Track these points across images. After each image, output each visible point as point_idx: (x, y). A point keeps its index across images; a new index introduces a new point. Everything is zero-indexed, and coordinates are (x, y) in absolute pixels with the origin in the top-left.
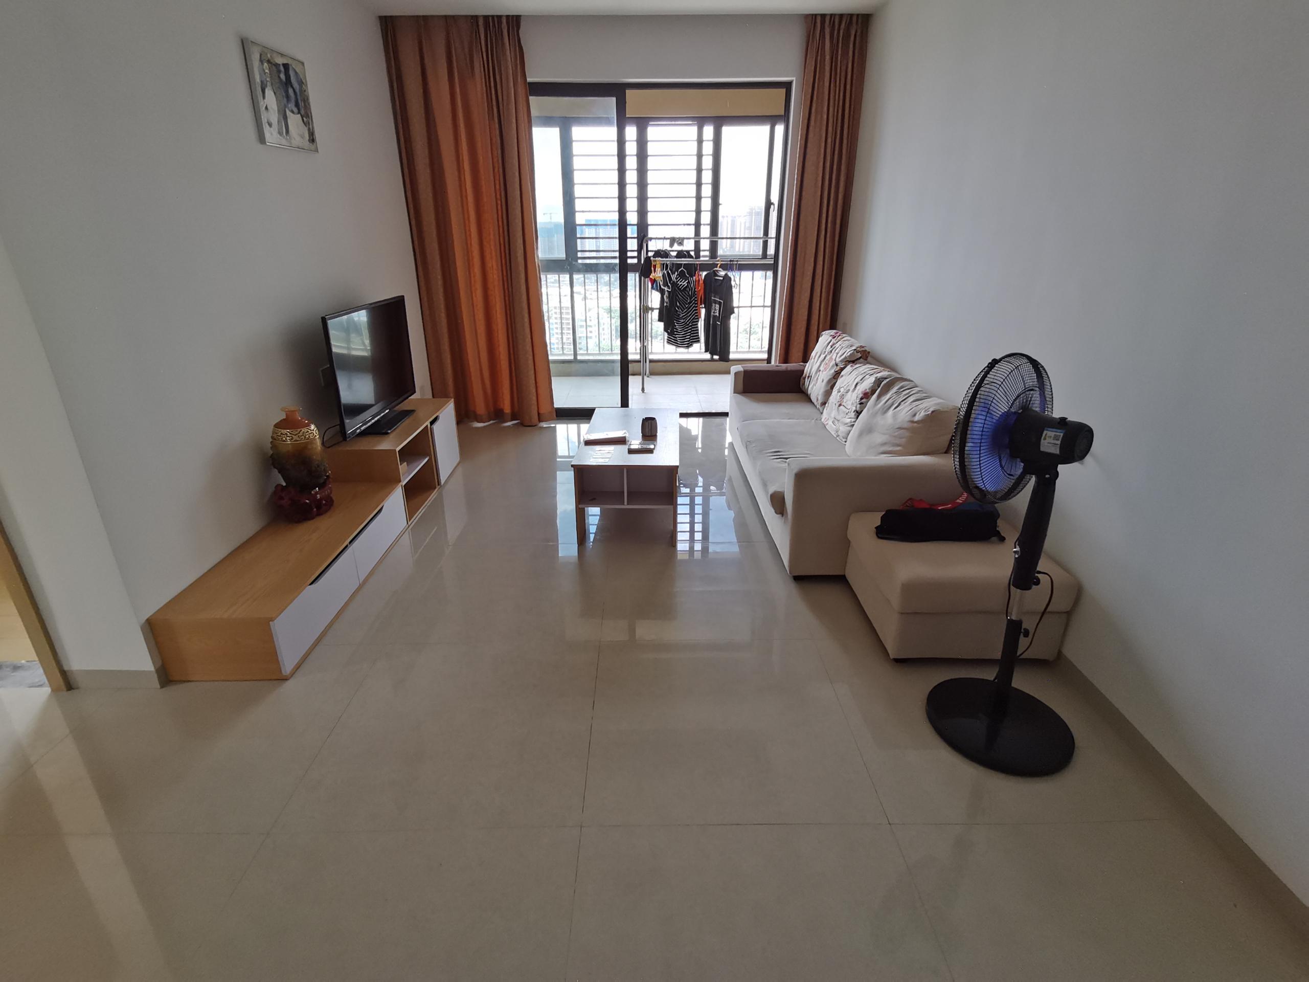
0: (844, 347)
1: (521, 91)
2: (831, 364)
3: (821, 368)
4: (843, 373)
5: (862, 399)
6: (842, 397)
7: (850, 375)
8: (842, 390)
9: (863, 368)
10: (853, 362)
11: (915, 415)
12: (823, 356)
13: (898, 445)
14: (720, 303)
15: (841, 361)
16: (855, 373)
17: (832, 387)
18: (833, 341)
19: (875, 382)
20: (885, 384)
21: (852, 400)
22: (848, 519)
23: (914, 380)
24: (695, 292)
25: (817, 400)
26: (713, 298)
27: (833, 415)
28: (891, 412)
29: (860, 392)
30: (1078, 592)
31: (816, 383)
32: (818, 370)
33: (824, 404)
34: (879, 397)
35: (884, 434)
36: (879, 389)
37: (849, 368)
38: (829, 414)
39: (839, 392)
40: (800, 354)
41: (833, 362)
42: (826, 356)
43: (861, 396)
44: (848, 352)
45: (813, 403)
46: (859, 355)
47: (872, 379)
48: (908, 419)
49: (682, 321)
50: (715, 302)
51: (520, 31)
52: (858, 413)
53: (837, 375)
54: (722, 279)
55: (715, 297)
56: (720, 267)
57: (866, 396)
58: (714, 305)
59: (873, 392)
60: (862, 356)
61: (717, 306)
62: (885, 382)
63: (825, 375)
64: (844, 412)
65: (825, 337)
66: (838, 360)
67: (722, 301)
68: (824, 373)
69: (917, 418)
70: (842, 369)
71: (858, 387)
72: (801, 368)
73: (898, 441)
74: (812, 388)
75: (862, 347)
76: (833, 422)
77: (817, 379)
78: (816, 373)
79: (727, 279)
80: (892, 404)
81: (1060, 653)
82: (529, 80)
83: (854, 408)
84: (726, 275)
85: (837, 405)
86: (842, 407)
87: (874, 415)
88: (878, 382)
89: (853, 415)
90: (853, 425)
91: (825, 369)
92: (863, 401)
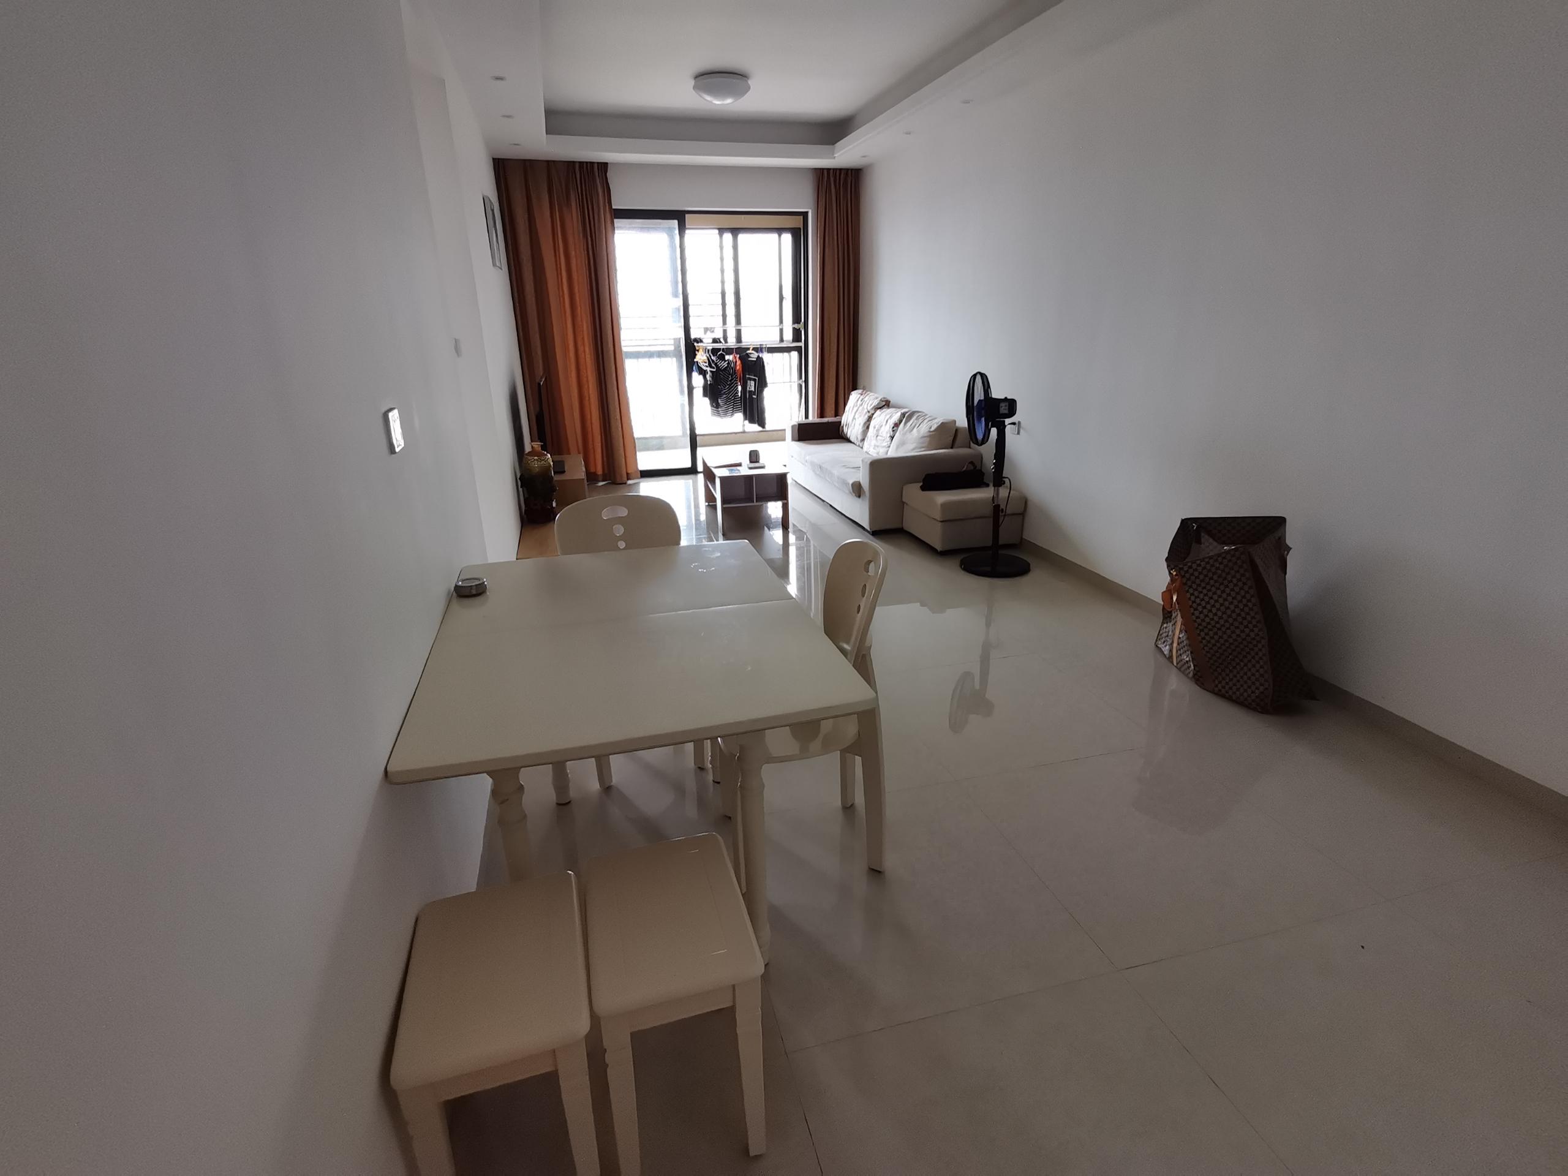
0: (871, 400)
1: (608, 215)
2: (865, 412)
3: (856, 417)
4: (874, 416)
5: (893, 428)
6: (878, 430)
7: (880, 417)
8: (877, 427)
9: (887, 412)
10: (880, 408)
11: (931, 428)
12: (855, 409)
13: (923, 447)
14: (755, 380)
15: (872, 409)
16: (884, 414)
17: (868, 428)
18: (862, 397)
19: (901, 416)
20: (908, 415)
21: (886, 430)
22: (902, 488)
23: (924, 411)
24: (735, 370)
25: (857, 439)
26: (747, 376)
27: (873, 444)
28: (915, 430)
29: (891, 423)
30: (1025, 502)
31: (854, 429)
32: (854, 418)
33: (863, 440)
34: (905, 423)
35: (912, 443)
36: (905, 419)
37: (878, 412)
38: (870, 445)
39: (875, 427)
40: (833, 412)
41: (866, 410)
42: (858, 408)
43: (893, 425)
44: (876, 402)
45: (854, 443)
46: (884, 403)
47: (899, 414)
48: (927, 431)
49: (725, 396)
50: (750, 379)
51: (608, 174)
52: (892, 438)
53: (870, 418)
54: (755, 359)
55: (749, 375)
56: (752, 350)
57: (896, 425)
58: (749, 382)
59: (900, 421)
60: (886, 404)
61: (753, 383)
62: (908, 414)
63: (861, 420)
64: (881, 440)
65: (854, 396)
66: (869, 408)
67: (757, 379)
68: (860, 419)
69: (933, 429)
70: (873, 414)
71: (889, 421)
72: (839, 420)
73: (924, 445)
74: (851, 431)
75: (884, 398)
76: (874, 449)
77: (854, 425)
78: (853, 420)
79: (760, 360)
80: (915, 425)
81: (1022, 538)
82: (614, 207)
83: (889, 435)
84: (758, 356)
85: (875, 436)
86: (878, 437)
87: (905, 434)
88: (903, 415)
89: (889, 439)
90: (889, 447)
91: (860, 416)
92: (894, 429)
